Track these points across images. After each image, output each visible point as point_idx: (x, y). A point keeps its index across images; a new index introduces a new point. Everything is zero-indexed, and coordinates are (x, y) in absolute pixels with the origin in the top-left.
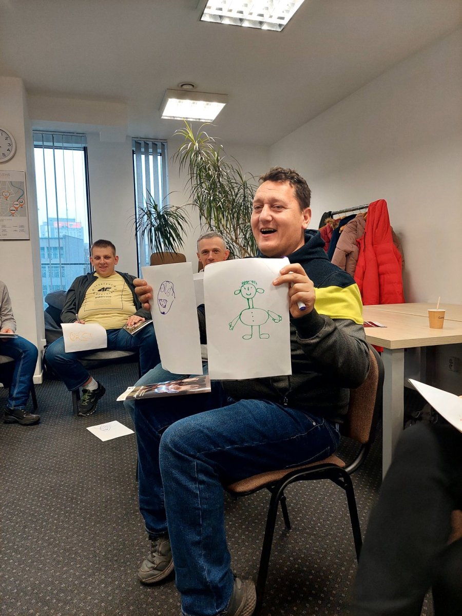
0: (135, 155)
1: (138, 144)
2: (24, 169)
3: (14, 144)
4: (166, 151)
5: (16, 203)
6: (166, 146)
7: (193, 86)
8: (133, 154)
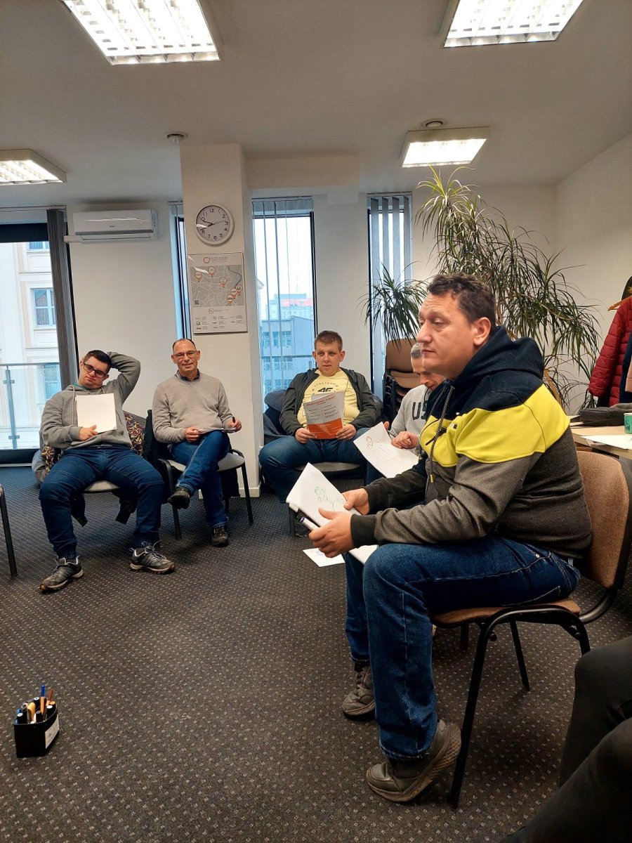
0: (370, 215)
1: (374, 202)
2: (242, 249)
3: (231, 222)
4: (410, 206)
6: (410, 200)
7: (441, 123)
8: (369, 214)
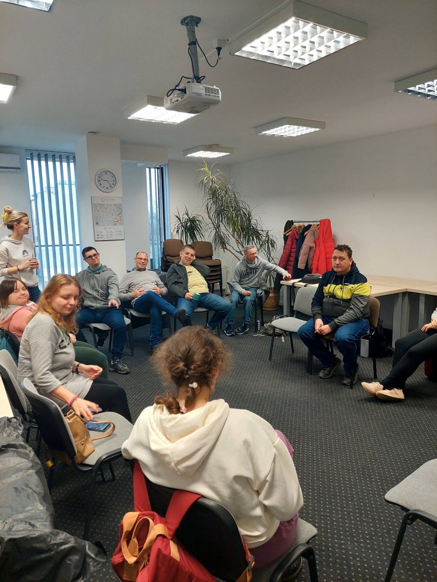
2: (122, 195)
3: (116, 180)
5: (117, 217)
